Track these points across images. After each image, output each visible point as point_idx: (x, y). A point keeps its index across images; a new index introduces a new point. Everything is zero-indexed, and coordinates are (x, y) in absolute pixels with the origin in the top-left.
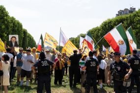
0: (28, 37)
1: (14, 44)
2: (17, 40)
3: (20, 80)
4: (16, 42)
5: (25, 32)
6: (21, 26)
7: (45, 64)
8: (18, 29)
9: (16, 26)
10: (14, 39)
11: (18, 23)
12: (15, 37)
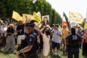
0: (56, 15)
1: (46, 23)
2: (48, 19)
3: (52, 50)
4: (47, 21)
5: (54, 11)
6: (51, 6)
7: (75, 38)
8: (48, 9)
9: (47, 7)
10: (46, 19)
11: (48, 4)
12: (47, 17)
